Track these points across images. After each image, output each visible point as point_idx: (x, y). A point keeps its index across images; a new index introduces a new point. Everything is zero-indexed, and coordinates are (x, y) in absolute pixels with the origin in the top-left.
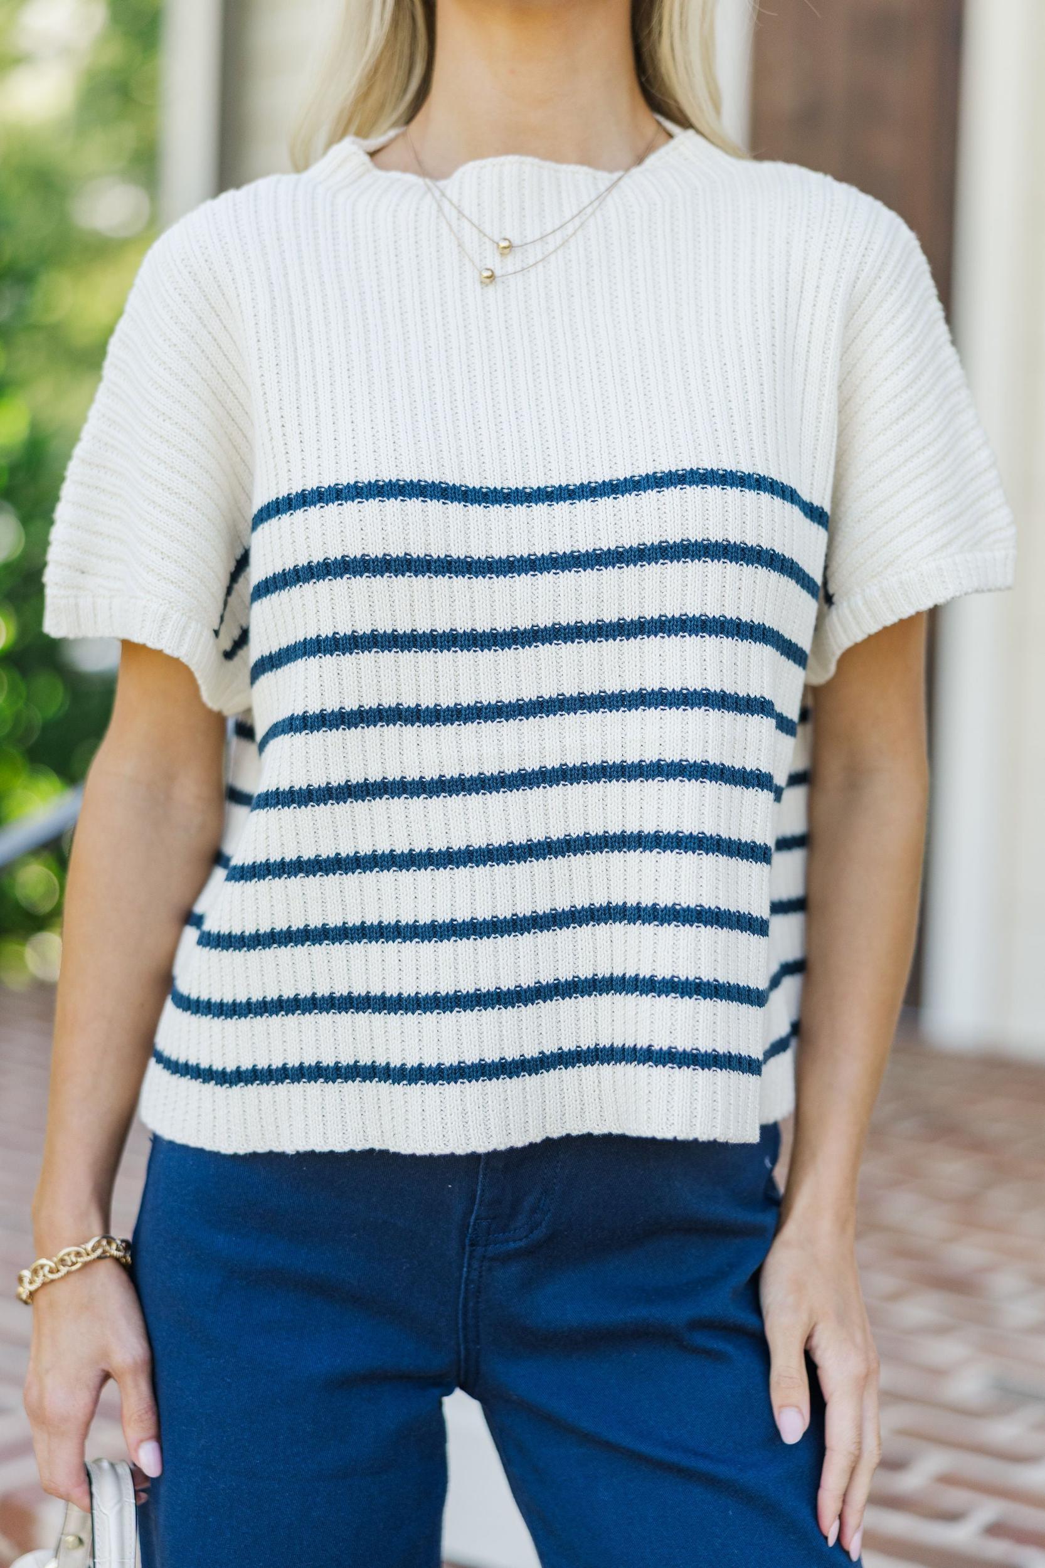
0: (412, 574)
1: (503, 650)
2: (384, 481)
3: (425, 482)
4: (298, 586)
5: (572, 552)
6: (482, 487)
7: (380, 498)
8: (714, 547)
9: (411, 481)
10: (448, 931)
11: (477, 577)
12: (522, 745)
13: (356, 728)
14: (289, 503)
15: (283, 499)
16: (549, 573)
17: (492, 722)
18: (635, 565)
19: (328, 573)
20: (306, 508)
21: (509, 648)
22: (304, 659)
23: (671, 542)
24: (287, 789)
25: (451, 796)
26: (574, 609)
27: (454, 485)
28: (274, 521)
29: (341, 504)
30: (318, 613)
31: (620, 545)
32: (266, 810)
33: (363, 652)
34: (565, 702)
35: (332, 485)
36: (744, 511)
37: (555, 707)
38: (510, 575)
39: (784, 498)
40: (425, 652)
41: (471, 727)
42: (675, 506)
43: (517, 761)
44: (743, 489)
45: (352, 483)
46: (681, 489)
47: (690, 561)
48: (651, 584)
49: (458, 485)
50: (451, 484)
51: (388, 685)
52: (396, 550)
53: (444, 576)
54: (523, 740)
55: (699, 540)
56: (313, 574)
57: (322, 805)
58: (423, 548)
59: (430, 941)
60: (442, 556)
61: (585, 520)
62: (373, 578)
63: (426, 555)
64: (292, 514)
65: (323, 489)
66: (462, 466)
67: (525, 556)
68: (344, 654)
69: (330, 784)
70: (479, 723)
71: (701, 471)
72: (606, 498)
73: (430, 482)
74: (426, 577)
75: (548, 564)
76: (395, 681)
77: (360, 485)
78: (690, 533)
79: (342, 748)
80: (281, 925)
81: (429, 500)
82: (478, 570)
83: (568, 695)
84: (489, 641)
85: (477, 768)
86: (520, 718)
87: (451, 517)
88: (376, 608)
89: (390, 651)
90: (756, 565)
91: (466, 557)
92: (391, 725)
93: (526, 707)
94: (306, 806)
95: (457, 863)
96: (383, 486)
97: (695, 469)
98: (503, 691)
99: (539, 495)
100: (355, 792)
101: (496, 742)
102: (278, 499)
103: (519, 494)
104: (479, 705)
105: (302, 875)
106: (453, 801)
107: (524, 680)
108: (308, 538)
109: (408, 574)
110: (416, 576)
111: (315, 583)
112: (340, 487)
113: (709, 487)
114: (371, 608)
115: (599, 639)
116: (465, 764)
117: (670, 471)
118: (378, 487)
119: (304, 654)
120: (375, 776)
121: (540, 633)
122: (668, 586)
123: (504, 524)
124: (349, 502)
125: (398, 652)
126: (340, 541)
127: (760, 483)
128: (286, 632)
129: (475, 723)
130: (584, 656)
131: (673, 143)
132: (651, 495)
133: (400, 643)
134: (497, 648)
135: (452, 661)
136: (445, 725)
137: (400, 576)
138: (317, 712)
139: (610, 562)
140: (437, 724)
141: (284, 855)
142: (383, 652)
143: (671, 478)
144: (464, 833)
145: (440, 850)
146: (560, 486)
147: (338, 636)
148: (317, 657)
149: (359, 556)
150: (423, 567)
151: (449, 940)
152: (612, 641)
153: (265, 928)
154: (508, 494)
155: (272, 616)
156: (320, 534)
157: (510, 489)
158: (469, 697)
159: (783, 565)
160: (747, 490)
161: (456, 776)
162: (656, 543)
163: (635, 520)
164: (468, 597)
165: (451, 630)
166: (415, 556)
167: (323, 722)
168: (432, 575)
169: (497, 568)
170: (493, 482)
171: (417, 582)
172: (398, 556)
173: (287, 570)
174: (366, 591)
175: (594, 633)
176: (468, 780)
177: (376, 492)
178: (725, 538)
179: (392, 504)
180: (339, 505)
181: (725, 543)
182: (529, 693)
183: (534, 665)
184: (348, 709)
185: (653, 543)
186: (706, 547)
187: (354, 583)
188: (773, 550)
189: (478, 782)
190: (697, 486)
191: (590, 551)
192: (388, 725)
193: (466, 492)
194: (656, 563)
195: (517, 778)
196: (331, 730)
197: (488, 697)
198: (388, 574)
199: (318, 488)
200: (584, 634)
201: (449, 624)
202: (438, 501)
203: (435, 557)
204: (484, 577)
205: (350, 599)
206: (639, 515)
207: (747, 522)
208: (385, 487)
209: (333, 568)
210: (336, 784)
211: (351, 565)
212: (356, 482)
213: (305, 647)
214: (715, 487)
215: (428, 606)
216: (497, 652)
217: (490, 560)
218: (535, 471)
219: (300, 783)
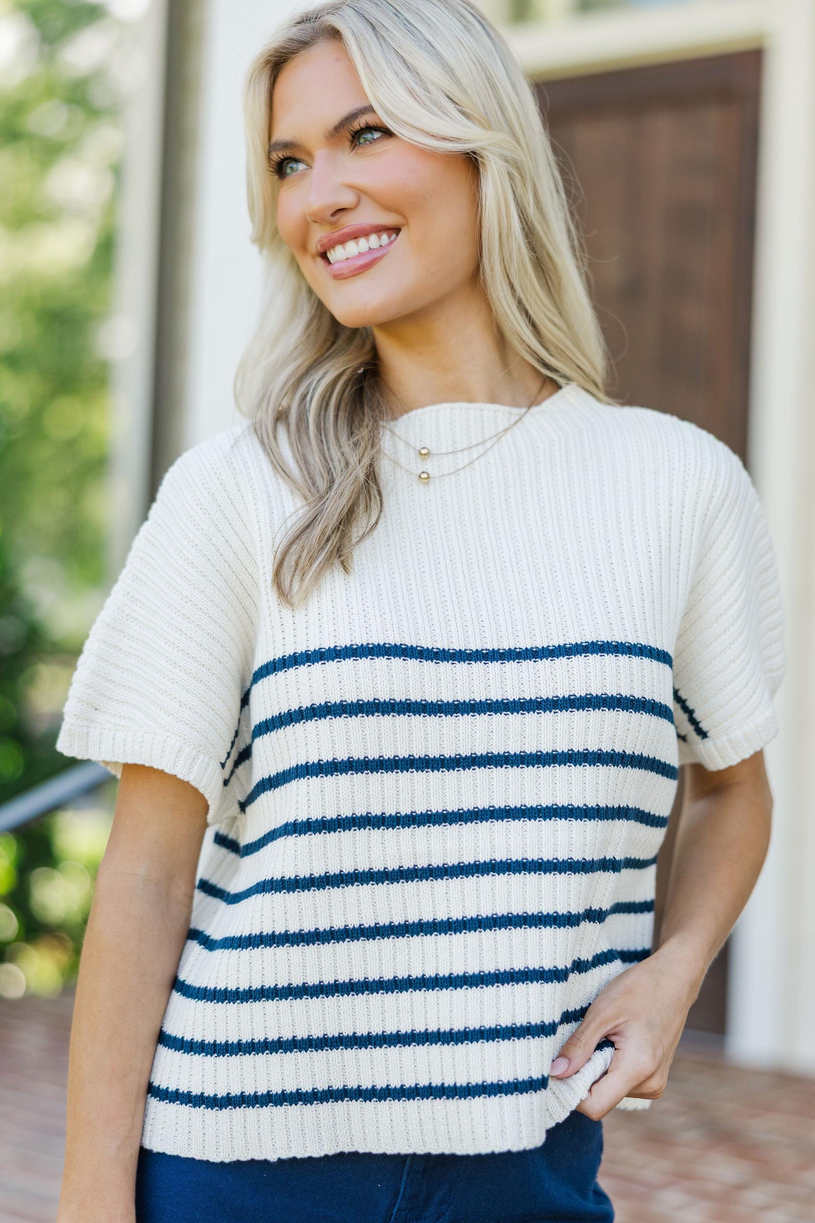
0: (380, 714)
1: (448, 771)
2: (357, 645)
3: (389, 644)
4: (291, 725)
5: (503, 700)
6: (433, 648)
7: (354, 658)
8: (610, 699)
9: (378, 644)
10: (406, 985)
11: (430, 716)
12: (462, 844)
13: (335, 832)
14: (283, 663)
15: (279, 660)
16: (485, 714)
17: (439, 825)
18: (550, 712)
19: (315, 716)
20: (296, 667)
21: (454, 770)
22: (296, 780)
23: (578, 696)
24: (279, 878)
25: (407, 882)
26: (503, 742)
27: (412, 646)
28: (272, 677)
29: (324, 664)
30: (307, 746)
31: (538, 696)
32: (262, 894)
33: (341, 774)
34: (495, 812)
35: (317, 649)
36: (631, 672)
37: (487, 815)
38: (455, 715)
39: (659, 660)
40: (390, 773)
41: (423, 829)
42: (581, 669)
43: (457, 856)
44: (631, 656)
45: (332, 647)
46: (585, 656)
47: (592, 710)
48: (562, 726)
49: (415, 646)
50: (409, 645)
51: (360, 799)
52: (367, 697)
53: (404, 715)
54: (462, 839)
55: (599, 694)
56: (302, 716)
57: (306, 891)
58: (388, 694)
59: (392, 993)
60: (403, 700)
61: (512, 676)
62: (349, 718)
63: (390, 699)
64: (286, 671)
65: (310, 652)
66: (418, 632)
67: (467, 701)
68: (326, 776)
69: (313, 875)
70: (429, 826)
71: (599, 643)
72: (529, 661)
73: (393, 644)
74: (391, 716)
75: (484, 708)
76: (365, 795)
77: (338, 648)
78: (592, 689)
79: (323, 847)
80: (269, 983)
81: (392, 658)
82: (431, 710)
83: (497, 807)
84: (438, 764)
85: (427, 861)
86: (460, 823)
87: (410, 670)
88: (352, 741)
89: (362, 773)
90: (642, 712)
91: (422, 700)
92: (362, 829)
93: (465, 815)
94: (294, 892)
95: (412, 933)
96: (356, 649)
97: (595, 641)
98: (448, 803)
99: (477, 655)
100: (332, 881)
101: (441, 841)
102: (275, 659)
103: (462, 654)
104: (429, 813)
105: (287, 945)
106: (409, 885)
107: (463, 794)
108: (299, 689)
109: (376, 714)
110: (383, 715)
111: (304, 723)
112: (323, 650)
113: (606, 655)
114: (348, 741)
115: (521, 766)
116: (418, 858)
117: (577, 643)
118: (353, 650)
119: (296, 777)
120: (348, 869)
121: (477, 759)
122: (575, 728)
123: (451, 676)
124: (330, 662)
125: (368, 773)
126: (323, 691)
127: (642, 650)
128: (282, 761)
129: (426, 826)
130: (510, 778)
131: (561, 393)
132: (563, 661)
133: (370, 767)
134: (444, 769)
135: (409, 780)
136: (403, 828)
137: (370, 716)
138: (305, 820)
139: (531, 709)
140: (397, 827)
141: (274, 930)
142: (357, 773)
143: (577, 648)
144: (417, 910)
145: (399, 923)
146: (493, 649)
147: (322, 763)
148: (306, 778)
149: (338, 702)
150: (388, 709)
151: (407, 991)
152: (532, 767)
153: (256, 985)
154: (453, 654)
155: (271, 748)
156: (308, 686)
157: (455, 650)
158: (422, 807)
159: (660, 710)
160: (633, 657)
161: (412, 867)
162: (566, 696)
163: (551, 679)
164: (422, 731)
165: (410, 756)
166: (382, 700)
167: (309, 827)
168: (395, 714)
169: (446, 709)
170: (442, 644)
171: (384, 719)
172: (368, 701)
173: (283, 713)
174: (344, 728)
175: (518, 760)
176: (420, 870)
177: (351, 653)
178: (618, 693)
179: (363, 662)
180: (322, 664)
181: (618, 696)
182: (468, 805)
183: (472, 783)
184: (329, 818)
185: (564, 696)
186: (604, 700)
187: (334, 722)
188: (654, 700)
189: (427, 871)
190: (597, 654)
191: (517, 699)
192: (359, 830)
193: (421, 651)
194: (567, 711)
195: (456, 868)
196: (315, 834)
197: (436, 807)
198: (361, 715)
199: (306, 651)
200: (510, 761)
201: (408, 751)
202: (400, 658)
203: (398, 700)
204: (435, 716)
205: (332, 734)
206: (554, 675)
207: (635, 680)
208: (358, 650)
209: (318, 711)
210: (317, 875)
211: (332, 709)
212: (336, 646)
213: (297, 771)
214: (610, 655)
215: (392, 738)
216: (444, 773)
217: (440, 703)
218: (473, 638)
219: (290, 874)
